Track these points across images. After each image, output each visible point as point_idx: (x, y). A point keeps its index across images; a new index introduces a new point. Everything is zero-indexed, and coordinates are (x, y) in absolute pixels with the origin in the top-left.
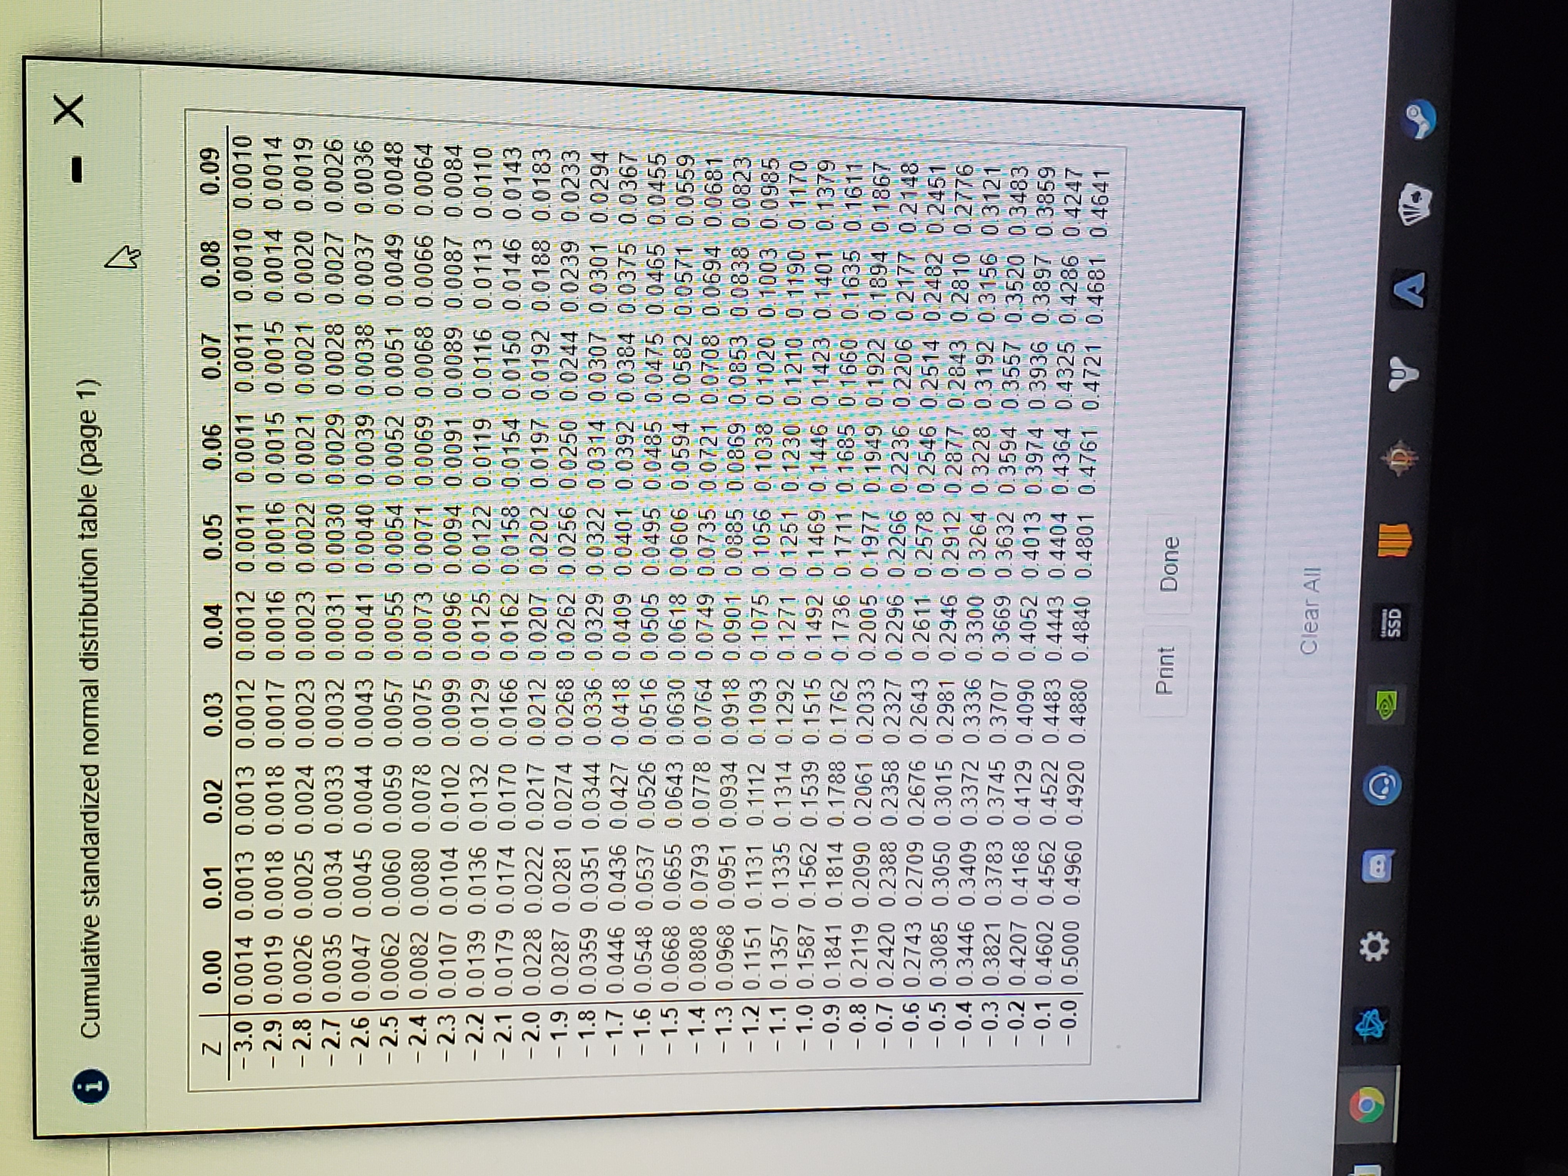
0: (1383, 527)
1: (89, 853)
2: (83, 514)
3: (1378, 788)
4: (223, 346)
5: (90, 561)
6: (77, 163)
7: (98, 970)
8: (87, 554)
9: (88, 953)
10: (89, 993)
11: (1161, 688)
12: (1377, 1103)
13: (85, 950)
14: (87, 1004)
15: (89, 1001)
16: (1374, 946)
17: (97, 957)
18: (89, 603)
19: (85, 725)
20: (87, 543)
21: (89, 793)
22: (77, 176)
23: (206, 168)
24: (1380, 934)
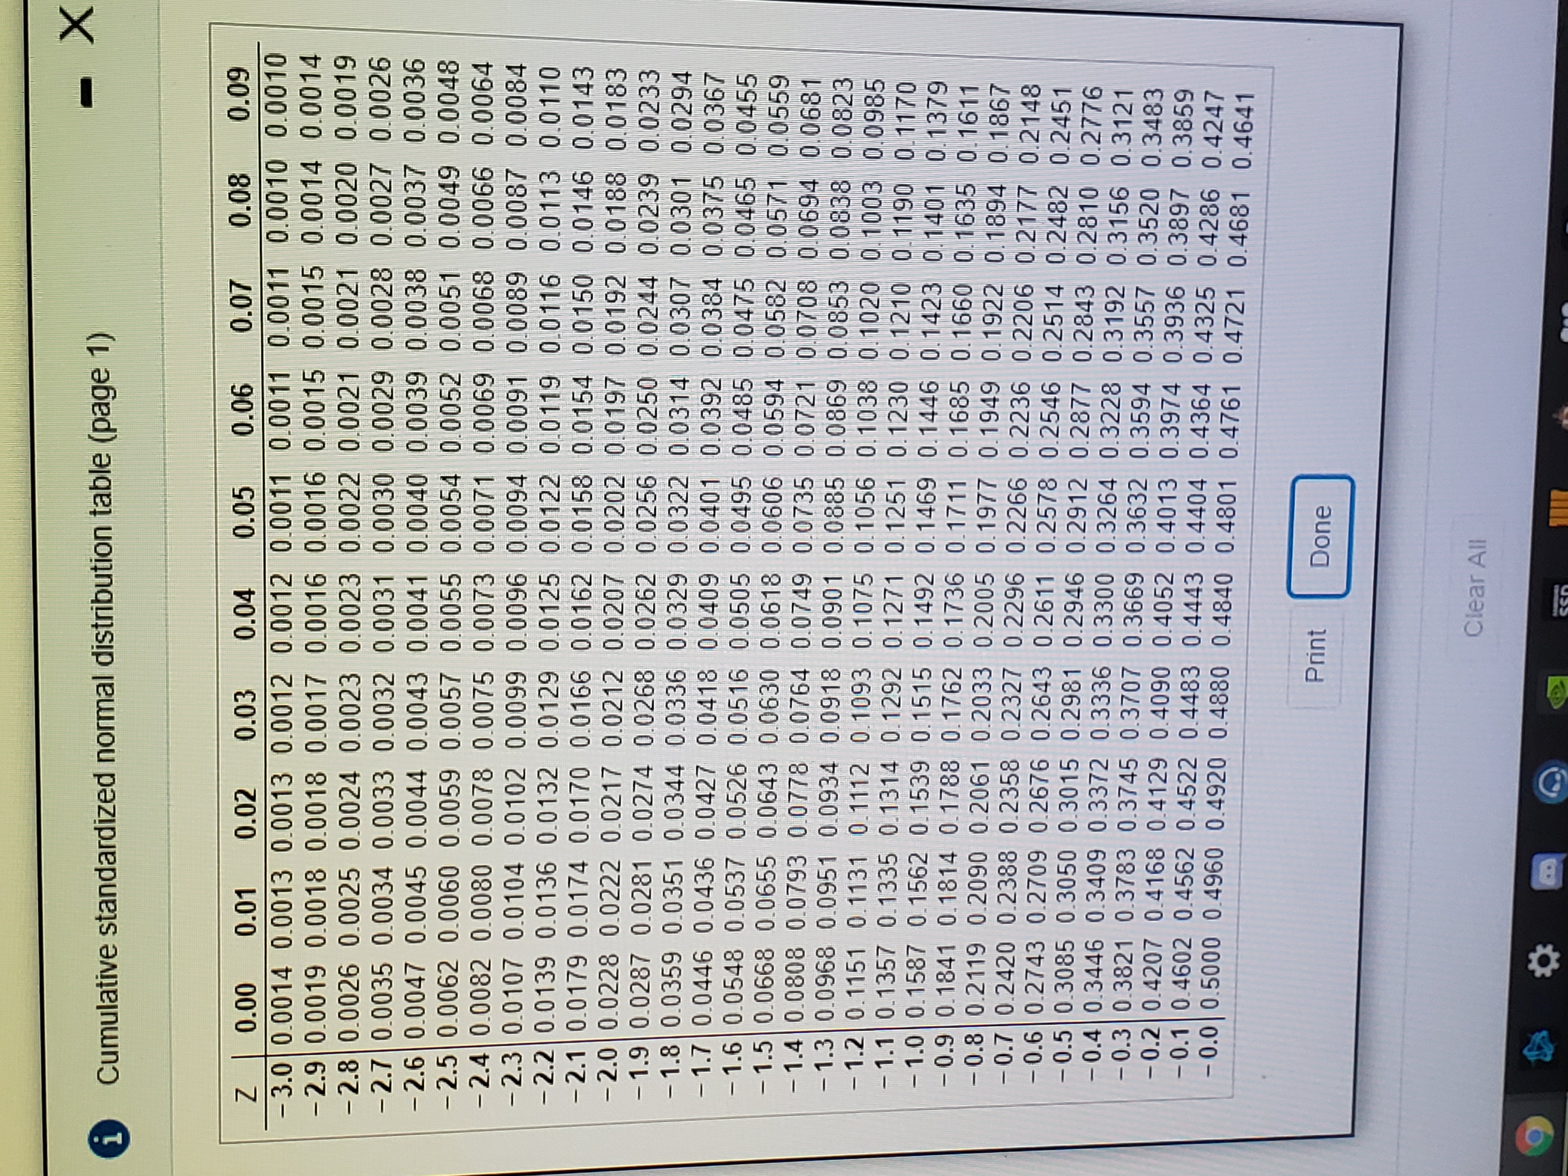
0: (1555, 494)
1: (105, 874)
2: (96, 488)
3: (1549, 785)
4: (254, 295)
5: (103, 541)
6: (86, 84)
7: (116, 1007)
8: (100, 533)
9: (105, 988)
10: (105, 1033)
11: (1311, 675)
12: (1545, 1133)
13: (101, 985)
14: (104, 1046)
15: (106, 1042)
16: (1544, 961)
17: (115, 992)
18: (103, 588)
19: (99, 728)
20: (101, 521)
21: (104, 805)
22: (86, 101)
23: (233, 90)
24: (1550, 948)
